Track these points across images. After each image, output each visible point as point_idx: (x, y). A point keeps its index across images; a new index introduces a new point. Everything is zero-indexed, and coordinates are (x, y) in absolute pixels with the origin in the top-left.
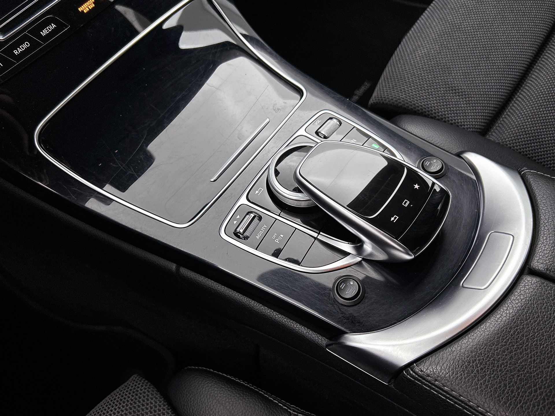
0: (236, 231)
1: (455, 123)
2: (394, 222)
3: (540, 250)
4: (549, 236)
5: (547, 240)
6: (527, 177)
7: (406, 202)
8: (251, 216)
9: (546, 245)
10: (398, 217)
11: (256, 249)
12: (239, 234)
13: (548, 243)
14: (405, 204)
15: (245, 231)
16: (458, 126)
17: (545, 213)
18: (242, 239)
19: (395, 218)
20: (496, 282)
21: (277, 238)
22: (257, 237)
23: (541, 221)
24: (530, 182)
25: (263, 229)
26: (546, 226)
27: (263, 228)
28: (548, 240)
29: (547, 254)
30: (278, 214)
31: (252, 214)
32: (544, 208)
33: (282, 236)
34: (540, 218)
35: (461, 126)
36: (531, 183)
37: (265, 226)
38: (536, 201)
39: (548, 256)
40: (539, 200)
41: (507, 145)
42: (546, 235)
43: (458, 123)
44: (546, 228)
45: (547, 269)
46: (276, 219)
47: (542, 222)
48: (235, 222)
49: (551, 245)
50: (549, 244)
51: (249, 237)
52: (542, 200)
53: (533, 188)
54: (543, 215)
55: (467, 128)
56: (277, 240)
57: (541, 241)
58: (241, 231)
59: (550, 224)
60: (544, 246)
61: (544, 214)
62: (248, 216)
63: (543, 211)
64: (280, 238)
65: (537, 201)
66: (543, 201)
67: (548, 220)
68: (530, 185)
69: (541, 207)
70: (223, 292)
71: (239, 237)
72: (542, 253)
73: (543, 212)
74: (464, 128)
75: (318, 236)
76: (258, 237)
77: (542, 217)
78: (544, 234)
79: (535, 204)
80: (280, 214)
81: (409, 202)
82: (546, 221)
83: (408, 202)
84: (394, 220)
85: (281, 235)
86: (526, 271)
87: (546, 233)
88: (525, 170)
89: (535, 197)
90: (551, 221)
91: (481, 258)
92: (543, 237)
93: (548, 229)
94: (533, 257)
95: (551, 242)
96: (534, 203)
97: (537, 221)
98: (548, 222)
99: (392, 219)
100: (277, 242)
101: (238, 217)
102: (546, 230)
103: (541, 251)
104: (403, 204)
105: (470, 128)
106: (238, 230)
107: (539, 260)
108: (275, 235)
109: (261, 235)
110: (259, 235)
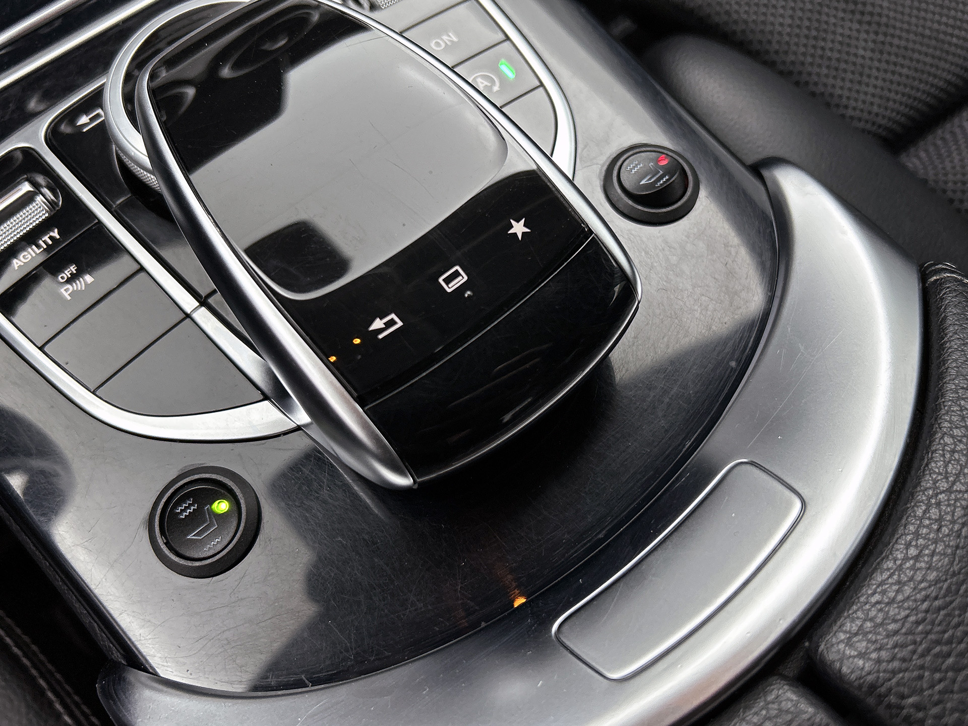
1: (822, 94)
2: (381, 336)
3: (877, 597)
4: (932, 547)
5: (918, 565)
6: (942, 299)
7: (456, 274)
9: (905, 584)
10: (400, 324)
13: (919, 576)
14: (448, 281)
16: (828, 105)
17: (953, 451)
19: (392, 323)
20: (665, 670)
21: (72, 280)
22: (15, 261)
23: (927, 477)
24: (946, 317)
25: (45, 242)
26: (938, 504)
27: (46, 238)
28: (923, 565)
29: (895, 621)
32: (956, 432)
33: (90, 280)
34: (927, 465)
35: (838, 106)
36: (949, 322)
37: (56, 235)
38: (940, 393)
39: (896, 632)
40: (950, 396)
41: (944, 191)
42: (921, 541)
43: (831, 95)
44: (934, 513)
45: (873, 687)
46: (99, 222)
47: (927, 482)
49: (925, 589)
50: (921, 582)
52: (959, 398)
53: (945, 343)
54: (943, 455)
55: (852, 118)
56: (67, 290)
57: (895, 560)
59: (956, 500)
60: (899, 582)
61: (948, 456)
63: (948, 440)
64: (79, 285)
65: (943, 396)
66: (963, 403)
67: (954, 483)
68: (942, 330)
69: (946, 424)
72: (881, 610)
73: (946, 444)
74: (843, 116)
75: (195, 310)
76: (17, 264)
77: (937, 465)
78: (917, 535)
79: (930, 405)
81: (466, 278)
82: (944, 485)
83: (463, 278)
84: (381, 331)
86: (793, 667)
87: (925, 531)
88: (947, 273)
89: (941, 377)
90: (960, 491)
91: (664, 545)
92: (908, 545)
93: (940, 520)
94: (839, 616)
95: (932, 576)
96: (931, 396)
97: (913, 472)
98: (949, 491)
99: (378, 324)
100: (66, 294)
102: (929, 519)
103: (878, 602)
104: (441, 280)
105: (860, 120)
107: (856, 634)
108: (71, 270)
109: (30, 257)
110: (24, 257)
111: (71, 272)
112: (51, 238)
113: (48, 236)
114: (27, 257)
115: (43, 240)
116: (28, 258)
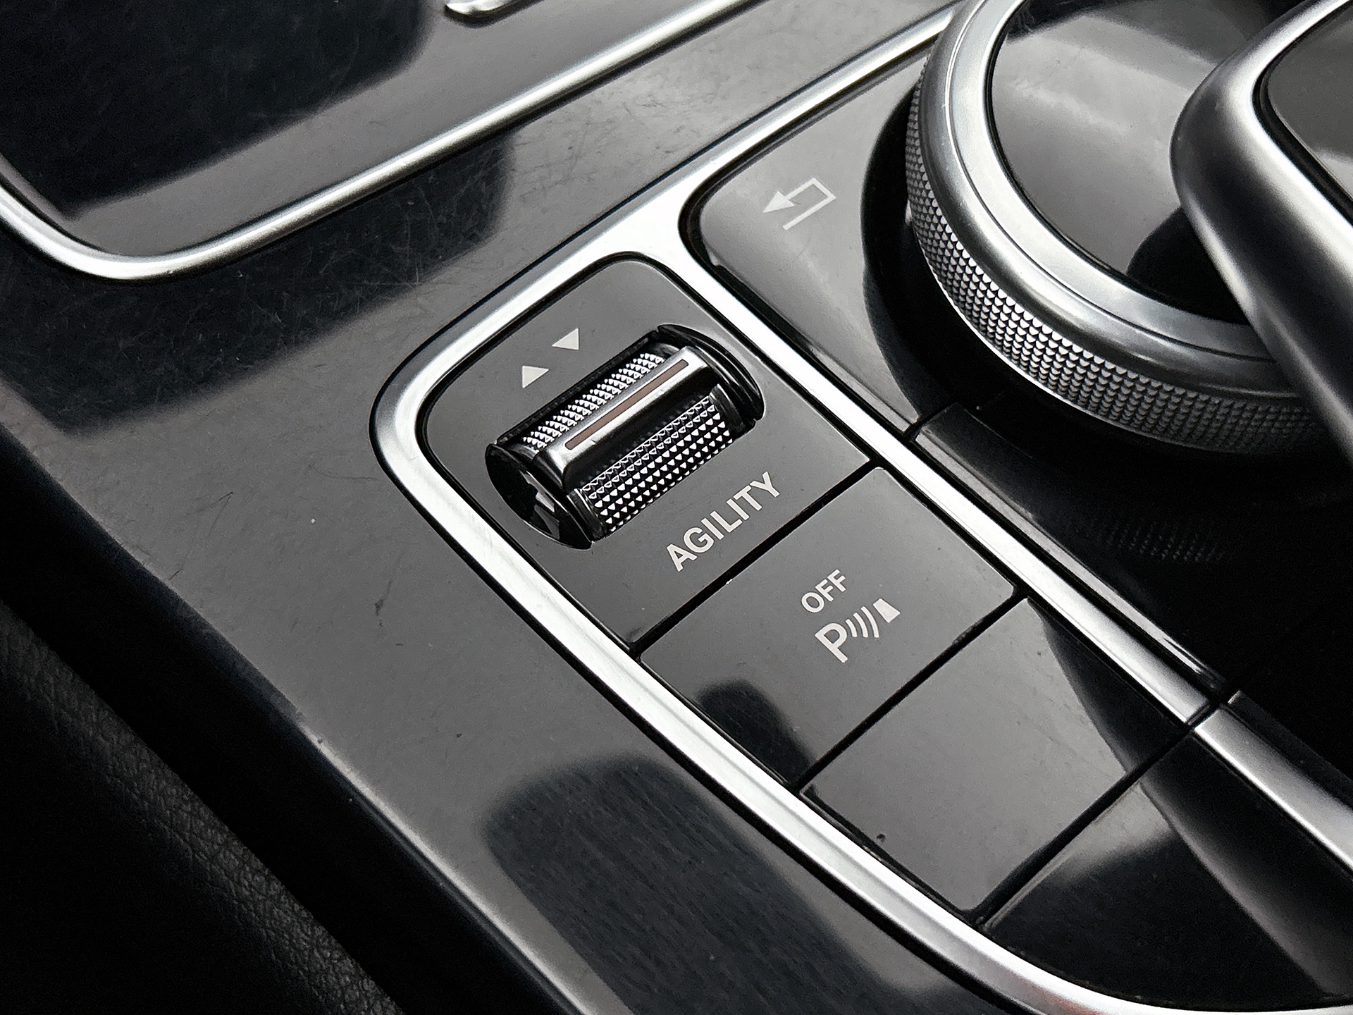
0: (519, 449)
8: (684, 364)
11: (635, 651)
12: (530, 479)
15: (585, 467)
18: (543, 527)
21: (839, 610)
22: (672, 549)
25: (742, 503)
27: (744, 493)
30: (903, 427)
31: (687, 354)
33: (888, 612)
37: (767, 486)
46: (877, 460)
48: (530, 374)
51: (607, 530)
56: (833, 636)
58: (561, 456)
62: (648, 361)
64: (862, 625)
70: (243, 901)
71: (522, 502)
75: (1200, 717)
76: (678, 557)
80: (914, 429)
85: (883, 607)
100: (834, 648)
101: (570, 341)
106: (536, 441)
108: (830, 583)
109: (711, 542)
110: (694, 538)
111: (830, 588)
112: (754, 493)
113: (748, 488)
114: (701, 539)
115: (736, 497)
116: (705, 542)
